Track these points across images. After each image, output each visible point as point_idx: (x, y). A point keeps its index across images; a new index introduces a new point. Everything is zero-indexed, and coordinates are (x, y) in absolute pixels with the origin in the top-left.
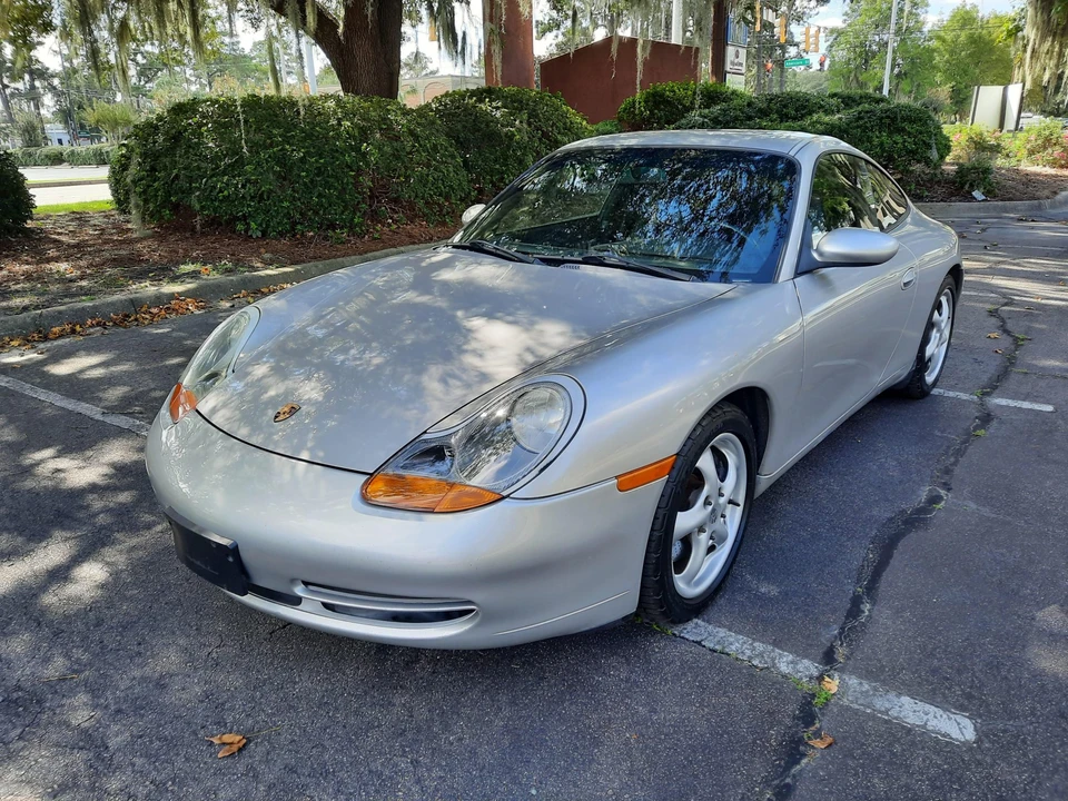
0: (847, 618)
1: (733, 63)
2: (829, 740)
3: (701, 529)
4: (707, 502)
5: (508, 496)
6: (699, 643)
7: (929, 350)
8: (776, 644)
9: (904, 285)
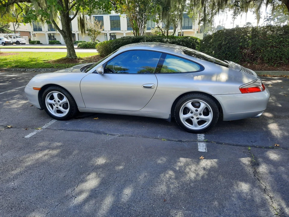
0: (58, 129)
2: (27, 129)
3: (54, 105)
4: (54, 101)
6: (51, 121)
8: (50, 125)
9: (144, 87)
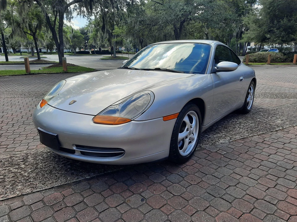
3: (186, 137)
4: (187, 130)
5: (133, 120)
7: (248, 99)
9: (240, 80)
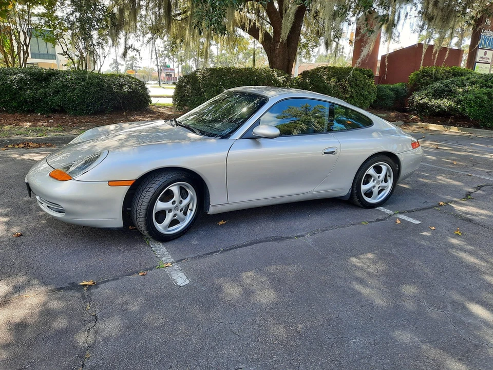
0: (204, 255)
1: (481, 58)
2: (143, 274)
4: (173, 203)
5: (73, 179)
6: (151, 248)
8: (171, 254)
9: (324, 153)
